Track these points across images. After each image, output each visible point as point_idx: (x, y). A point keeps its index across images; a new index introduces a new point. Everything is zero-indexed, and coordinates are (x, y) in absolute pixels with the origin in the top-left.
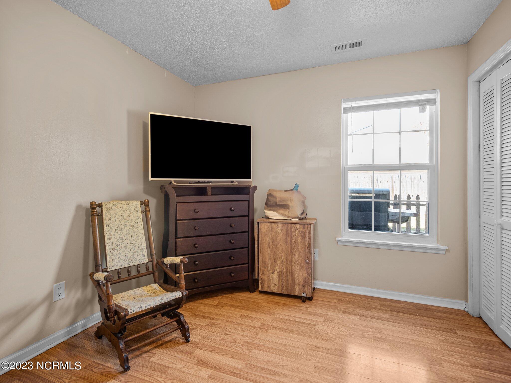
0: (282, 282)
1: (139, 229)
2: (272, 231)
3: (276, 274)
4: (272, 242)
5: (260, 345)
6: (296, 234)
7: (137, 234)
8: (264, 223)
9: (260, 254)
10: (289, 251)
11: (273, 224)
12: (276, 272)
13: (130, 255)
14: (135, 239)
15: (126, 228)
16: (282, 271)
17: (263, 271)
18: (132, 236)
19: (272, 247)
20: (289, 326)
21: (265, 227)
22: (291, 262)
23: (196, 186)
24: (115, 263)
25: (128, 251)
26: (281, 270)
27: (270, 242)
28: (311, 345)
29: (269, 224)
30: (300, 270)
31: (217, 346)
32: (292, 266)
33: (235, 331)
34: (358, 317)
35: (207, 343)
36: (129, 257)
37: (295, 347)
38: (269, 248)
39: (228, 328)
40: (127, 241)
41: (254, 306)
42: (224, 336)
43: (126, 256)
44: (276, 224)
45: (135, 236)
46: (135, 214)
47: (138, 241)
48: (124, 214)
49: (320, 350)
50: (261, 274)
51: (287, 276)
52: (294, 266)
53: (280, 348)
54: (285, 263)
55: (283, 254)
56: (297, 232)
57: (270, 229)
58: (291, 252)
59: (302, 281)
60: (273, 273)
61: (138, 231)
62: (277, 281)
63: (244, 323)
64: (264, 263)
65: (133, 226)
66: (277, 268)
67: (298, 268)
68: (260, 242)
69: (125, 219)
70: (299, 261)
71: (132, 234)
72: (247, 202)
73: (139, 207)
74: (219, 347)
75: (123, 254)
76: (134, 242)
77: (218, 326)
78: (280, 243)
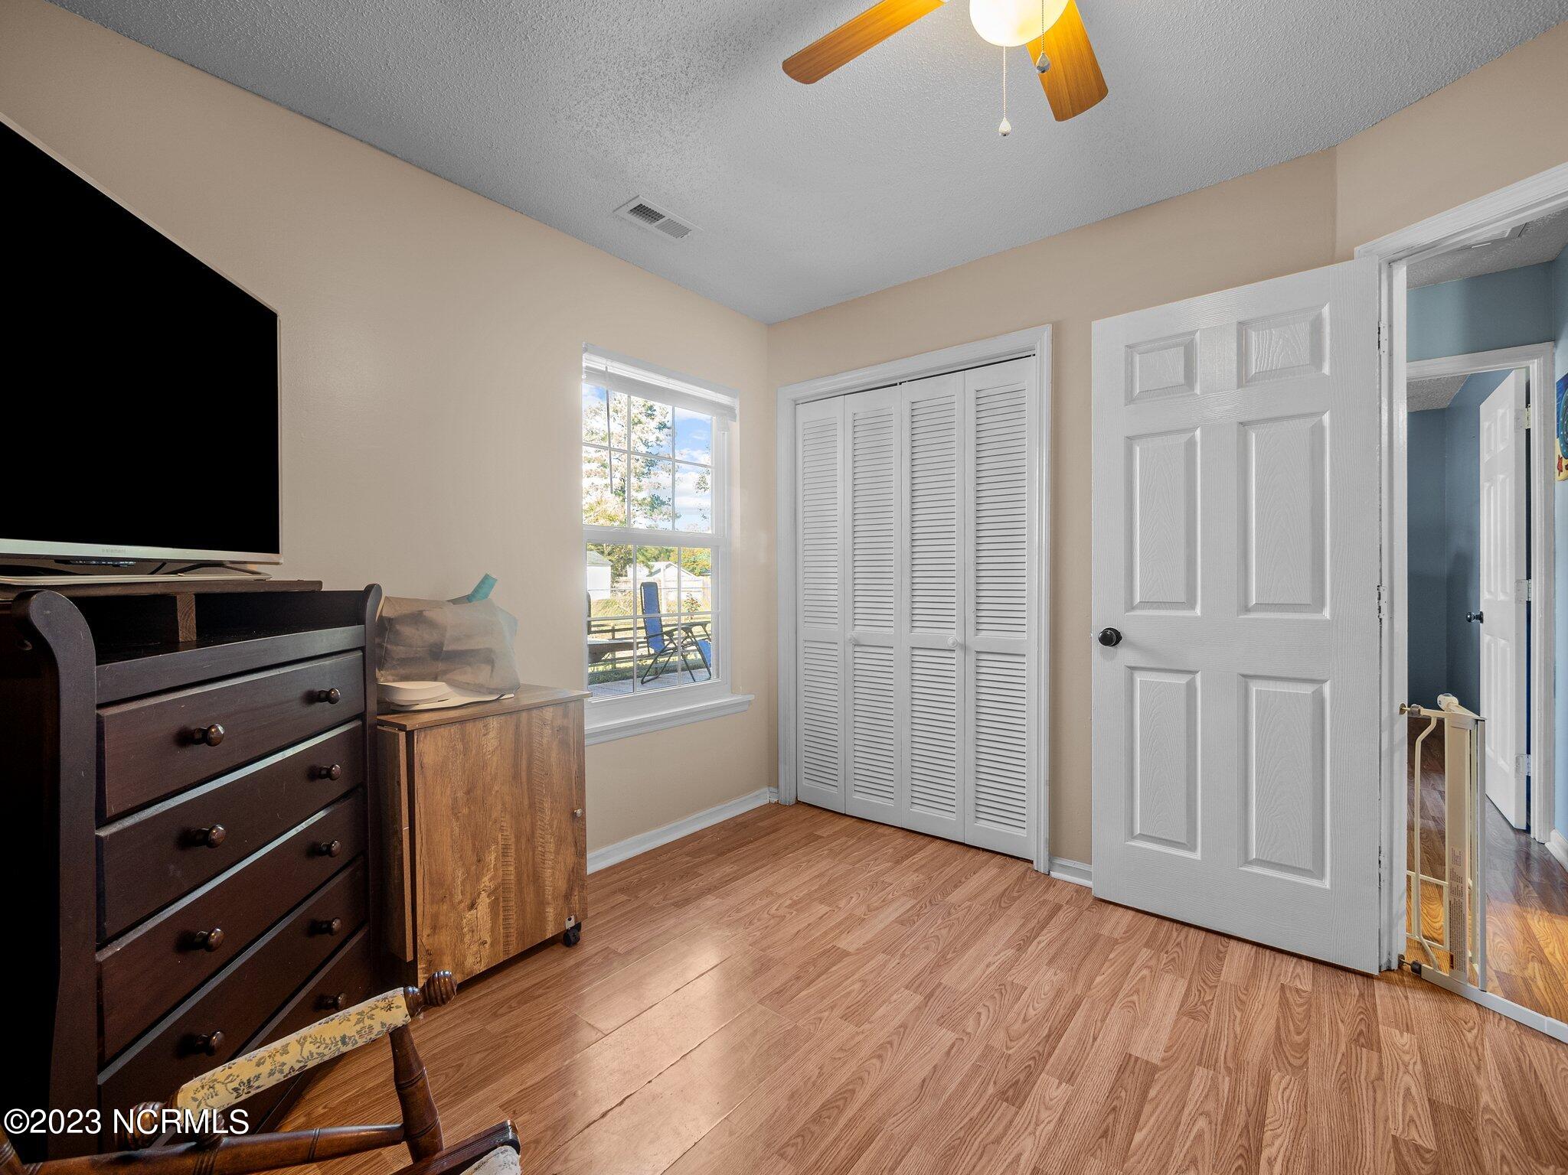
0: (505, 919)
2: (466, 751)
3: (484, 901)
4: (468, 792)
6: (545, 741)
8: (435, 731)
9: (418, 857)
10: (526, 802)
11: (469, 726)
12: (484, 895)
16: (504, 882)
17: (435, 917)
19: (465, 811)
21: (440, 744)
22: (531, 839)
26: (500, 880)
27: (460, 794)
29: (454, 729)
30: (557, 852)
32: (534, 849)
38: (458, 819)
44: (480, 724)
50: (424, 932)
51: (520, 891)
52: (540, 848)
54: (512, 851)
55: (507, 822)
56: (547, 731)
57: (460, 746)
58: (532, 805)
59: (562, 885)
60: (472, 906)
62: (489, 925)
64: (438, 882)
66: (486, 881)
67: (552, 847)
68: (417, 810)
70: (555, 822)
78: (496, 788)
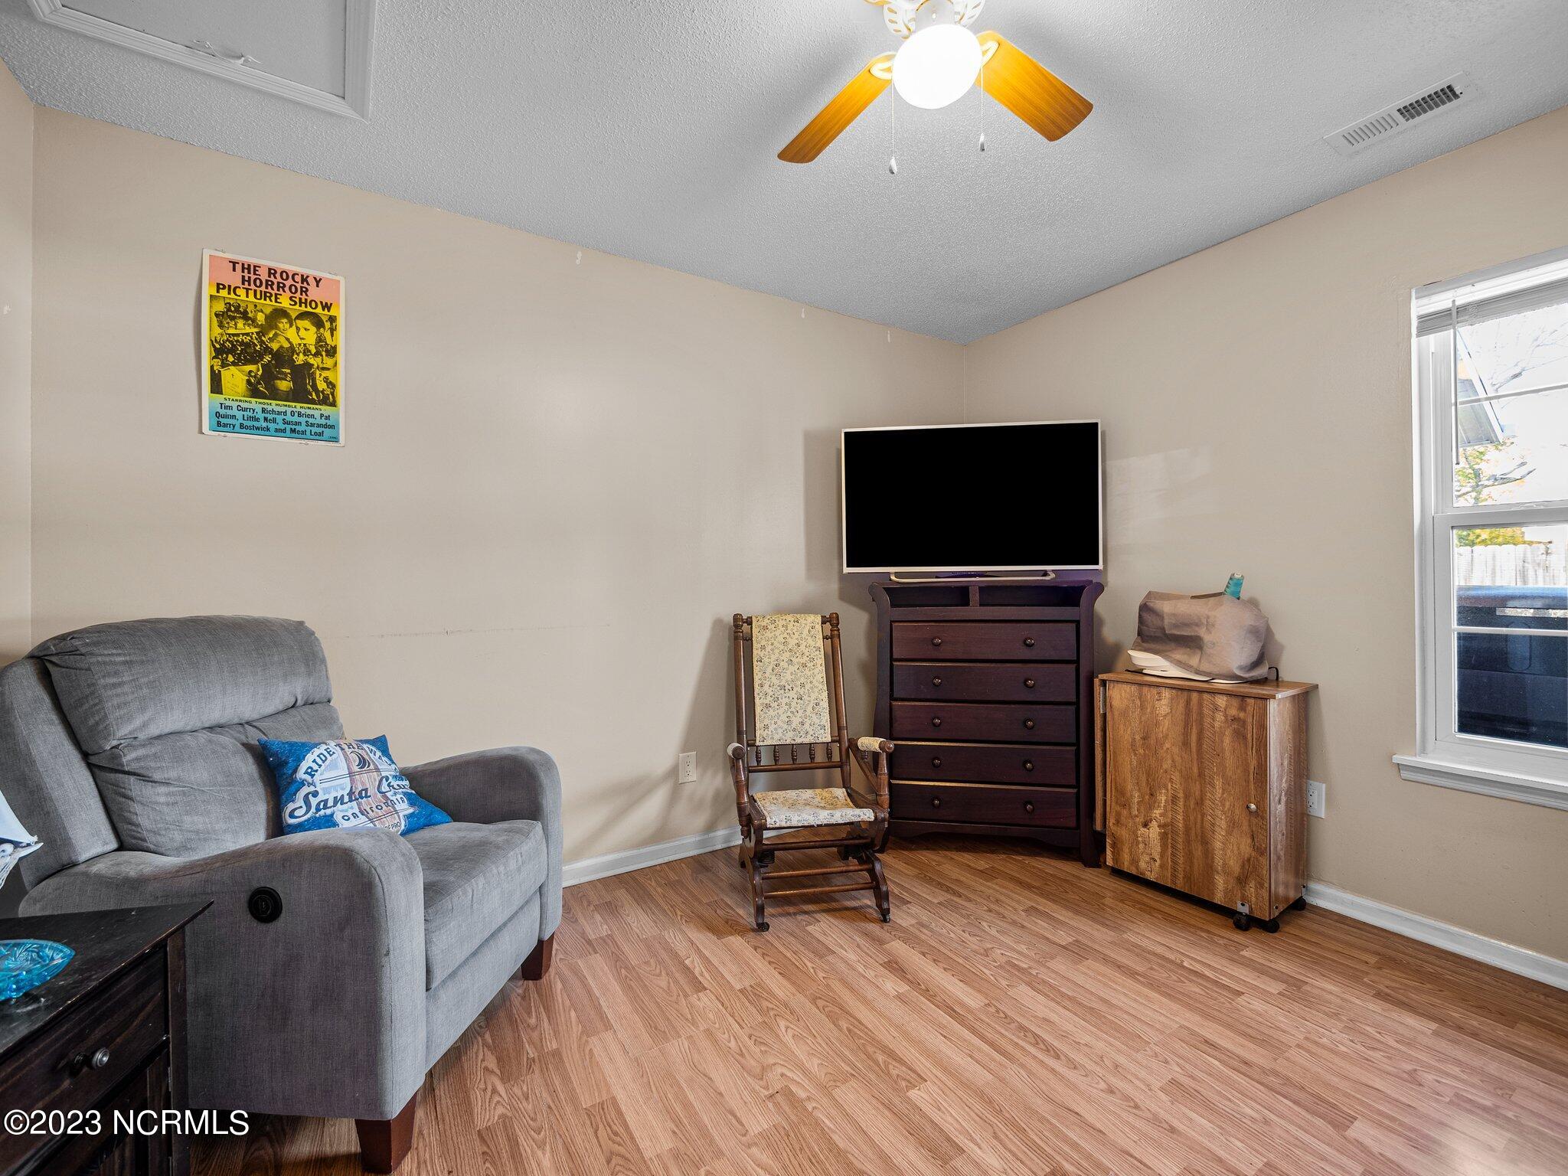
0: (1173, 854)
1: (816, 671)
2: (1142, 707)
3: (1154, 832)
4: (1144, 739)
5: (1044, 981)
6: (1217, 724)
7: (811, 682)
8: (1120, 685)
9: (1108, 766)
10: (1196, 770)
11: (1145, 689)
12: (1154, 823)
13: (796, 721)
14: (806, 691)
15: (792, 669)
16: (1172, 824)
17: (1118, 814)
18: (803, 685)
19: (1141, 751)
20: (1152, 969)
21: (1123, 695)
22: (1200, 803)
23: (943, 584)
24: (770, 733)
25: (792, 712)
26: (1169, 820)
27: (1137, 737)
28: (1193, 1033)
29: (1134, 688)
30: (1229, 833)
31: (942, 949)
32: (1203, 815)
33: (998, 935)
34: (1434, 1026)
35: (923, 937)
36: (794, 725)
37: (1139, 1020)
38: (1135, 754)
39: (984, 924)
40: (792, 694)
41: (1078, 898)
42: (966, 935)
43: (789, 723)
44: (1154, 691)
45: (808, 686)
46: (810, 641)
47: (813, 696)
48: (789, 640)
49: (1215, 1053)
50: (1111, 821)
51: (1188, 842)
52: (1210, 818)
53: (1094, 1005)
54: (1181, 803)
55: (1176, 777)
56: (1220, 717)
57: (1138, 702)
58: (1201, 775)
59: (1235, 866)
60: (1145, 825)
61: (814, 676)
62: (1159, 849)
63: (1029, 926)
64: (1121, 792)
65: (804, 665)
66: (1157, 812)
67: (1223, 824)
68: (1108, 734)
69: (791, 650)
70: (1227, 804)
71: (802, 680)
72: (1074, 625)
73: (819, 627)
74: (946, 951)
75: (784, 718)
76: (805, 697)
77: (964, 912)
78: (1167, 745)
